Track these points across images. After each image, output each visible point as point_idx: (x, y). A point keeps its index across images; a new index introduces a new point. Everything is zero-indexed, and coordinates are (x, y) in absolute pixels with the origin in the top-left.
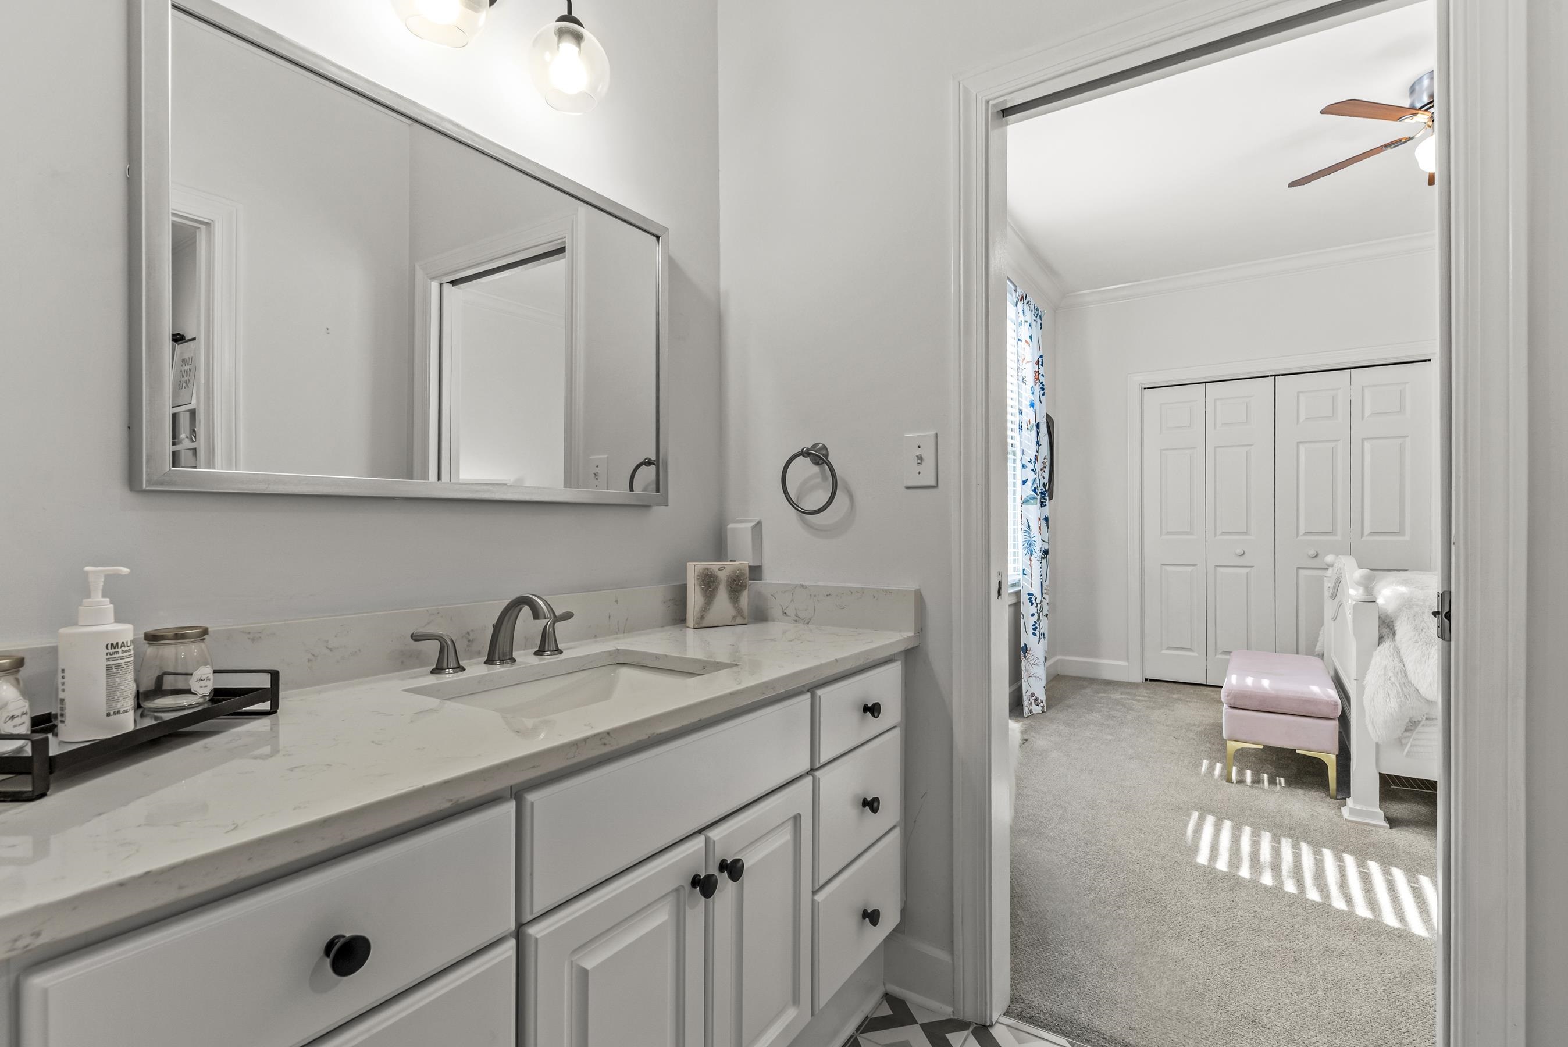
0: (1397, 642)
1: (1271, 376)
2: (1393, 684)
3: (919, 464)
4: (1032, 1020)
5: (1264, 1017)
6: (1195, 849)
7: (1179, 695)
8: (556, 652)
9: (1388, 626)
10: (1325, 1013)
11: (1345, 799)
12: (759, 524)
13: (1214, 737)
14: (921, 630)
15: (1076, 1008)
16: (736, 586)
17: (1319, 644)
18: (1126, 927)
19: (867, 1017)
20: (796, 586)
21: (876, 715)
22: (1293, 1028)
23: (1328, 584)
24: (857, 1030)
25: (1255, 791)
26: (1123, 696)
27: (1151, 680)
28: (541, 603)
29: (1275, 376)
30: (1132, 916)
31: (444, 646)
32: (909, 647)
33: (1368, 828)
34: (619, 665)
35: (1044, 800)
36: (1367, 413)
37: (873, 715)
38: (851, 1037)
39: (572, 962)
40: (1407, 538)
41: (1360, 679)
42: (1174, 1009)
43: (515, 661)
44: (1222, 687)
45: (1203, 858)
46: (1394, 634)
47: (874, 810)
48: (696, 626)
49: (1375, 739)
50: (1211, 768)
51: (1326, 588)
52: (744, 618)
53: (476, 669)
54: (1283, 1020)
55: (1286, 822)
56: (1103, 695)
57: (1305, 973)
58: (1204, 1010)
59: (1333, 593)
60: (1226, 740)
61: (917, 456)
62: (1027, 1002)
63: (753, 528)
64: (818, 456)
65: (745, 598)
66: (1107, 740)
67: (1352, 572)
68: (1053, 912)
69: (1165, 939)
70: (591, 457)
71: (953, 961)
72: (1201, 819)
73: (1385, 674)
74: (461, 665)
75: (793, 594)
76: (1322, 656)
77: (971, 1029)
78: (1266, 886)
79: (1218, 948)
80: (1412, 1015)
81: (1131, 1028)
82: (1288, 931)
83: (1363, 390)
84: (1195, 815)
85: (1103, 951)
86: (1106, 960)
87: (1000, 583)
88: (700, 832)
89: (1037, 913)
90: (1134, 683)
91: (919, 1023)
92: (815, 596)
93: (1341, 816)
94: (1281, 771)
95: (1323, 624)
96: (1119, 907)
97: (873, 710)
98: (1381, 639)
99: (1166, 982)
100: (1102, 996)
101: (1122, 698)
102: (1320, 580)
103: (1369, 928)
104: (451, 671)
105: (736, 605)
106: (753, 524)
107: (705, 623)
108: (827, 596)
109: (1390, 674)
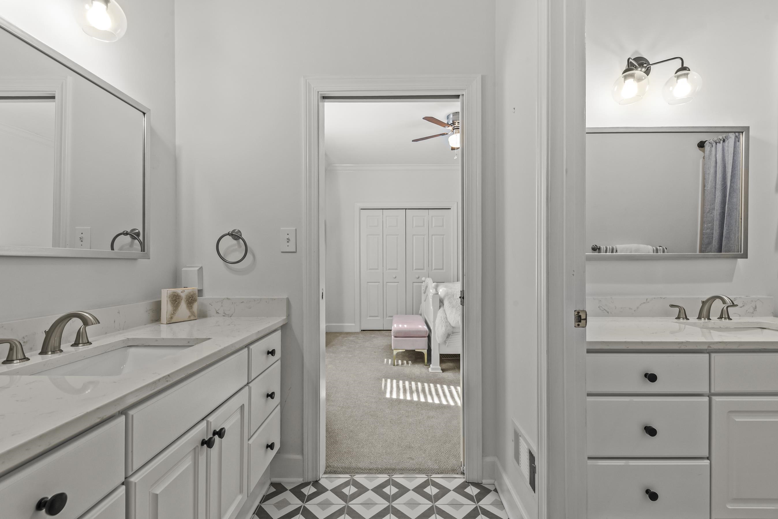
0: (444, 308)
1: (405, 209)
2: (443, 322)
3: (288, 242)
4: (335, 472)
5: (412, 445)
6: (385, 392)
7: (374, 335)
8: (88, 344)
9: (442, 302)
10: (429, 438)
11: (430, 365)
12: (201, 268)
13: (389, 349)
14: (289, 316)
15: (351, 462)
16: (191, 300)
17: (420, 310)
18: (365, 427)
19: (264, 495)
20: (224, 299)
21: (274, 355)
22: (421, 445)
23: (423, 288)
24: (260, 503)
25: (402, 368)
26: (354, 338)
27: (363, 330)
28: (87, 315)
29: (406, 209)
30: (367, 423)
31: (13, 347)
32: (284, 324)
33: (437, 374)
34: (128, 347)
35: (328, 386)
36: (433, 226)
37: (272, 355)
38: (258, 506)
39: (149, 492)
40: (444, 271)
41: (434, 322)
42: (384, 451)
43: (63, 351)
44: (391, 330)
45: (388, 396)
46: (443, 305)
47: (272, 398)
48: (168, 323)
49: (438, 342)
50: (388, 361)
51: (422, 289)
52: (194, 316)
53: (35, 359)
54: (418, 444)
55: (413, 377)
56: (346, 338)
57: (423, 426)
58: (394, 449)
59: (424, 292)
60: (393, 350)
61: (287, 238)
62: (332, 466)
63: (198, 270)
64: (236, 236)
65: (195, 306)
66: (350, 357)
67: (432, 285)
68: (337, 429)
69: (379, 428)
70: (76, 228)
71: (303, 458)
72: (386, 381)
73: (441, 319)
74: (26, 357)
75: (222, 303)
76: (421, 315)
77: (311, 484)
78: (409, 400)
79: (396, 426)
80: (452, 431)
81: (371, 463)
82: (417, 414)
83: (432, 217)
84: (383, 380)
85: (358, 438)
86: (359, 441)
87: (323, 293)
88: (203, 419)
89: (331, 431)
90: (357, 332)
91: (289, 489)
92: (235, 303)
93: (428, 371)
94: (410, 359)
95: (421, 303)
96: (362, 421)
97: (272, 353)
98: (440, 307)
99: (381, 443)
100: (360, 455)
101: (353, 339)
102: (420, 286)
103: (439, 407)
104: (18, 361)
105: (191, 310)
106: (198, 268)
107: (173, 321)
108: (242, 303)
109: (443, 319)
